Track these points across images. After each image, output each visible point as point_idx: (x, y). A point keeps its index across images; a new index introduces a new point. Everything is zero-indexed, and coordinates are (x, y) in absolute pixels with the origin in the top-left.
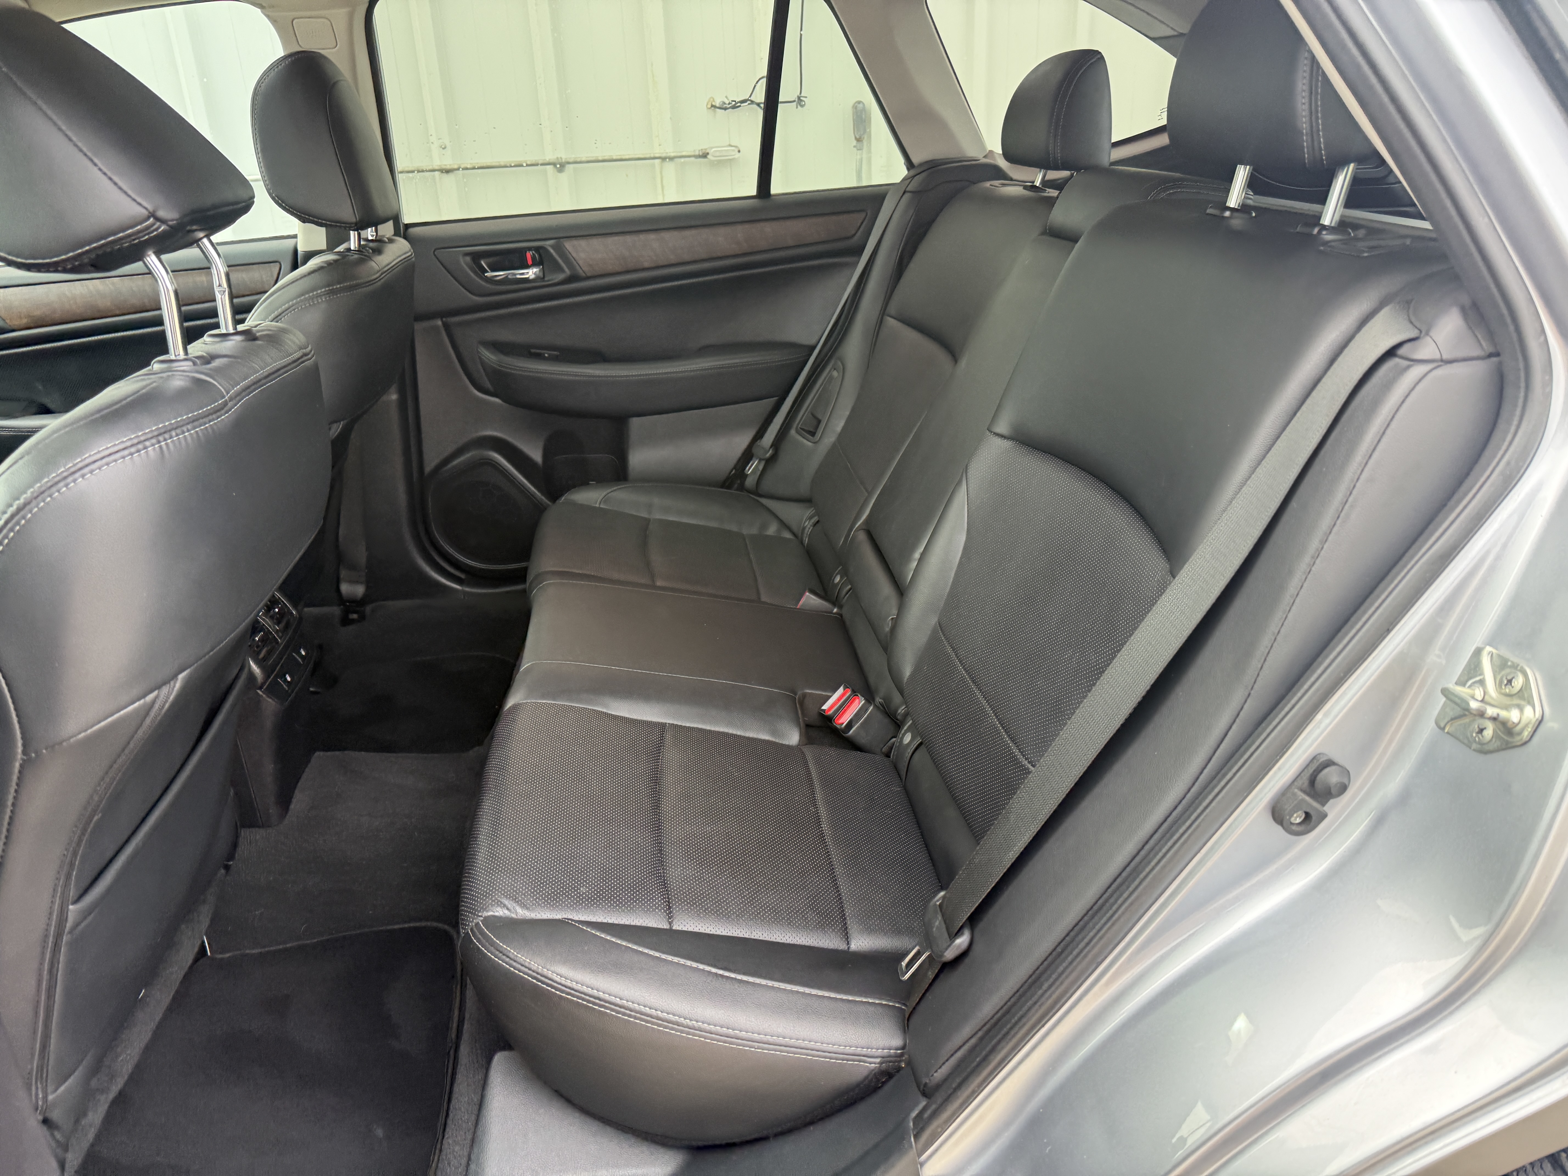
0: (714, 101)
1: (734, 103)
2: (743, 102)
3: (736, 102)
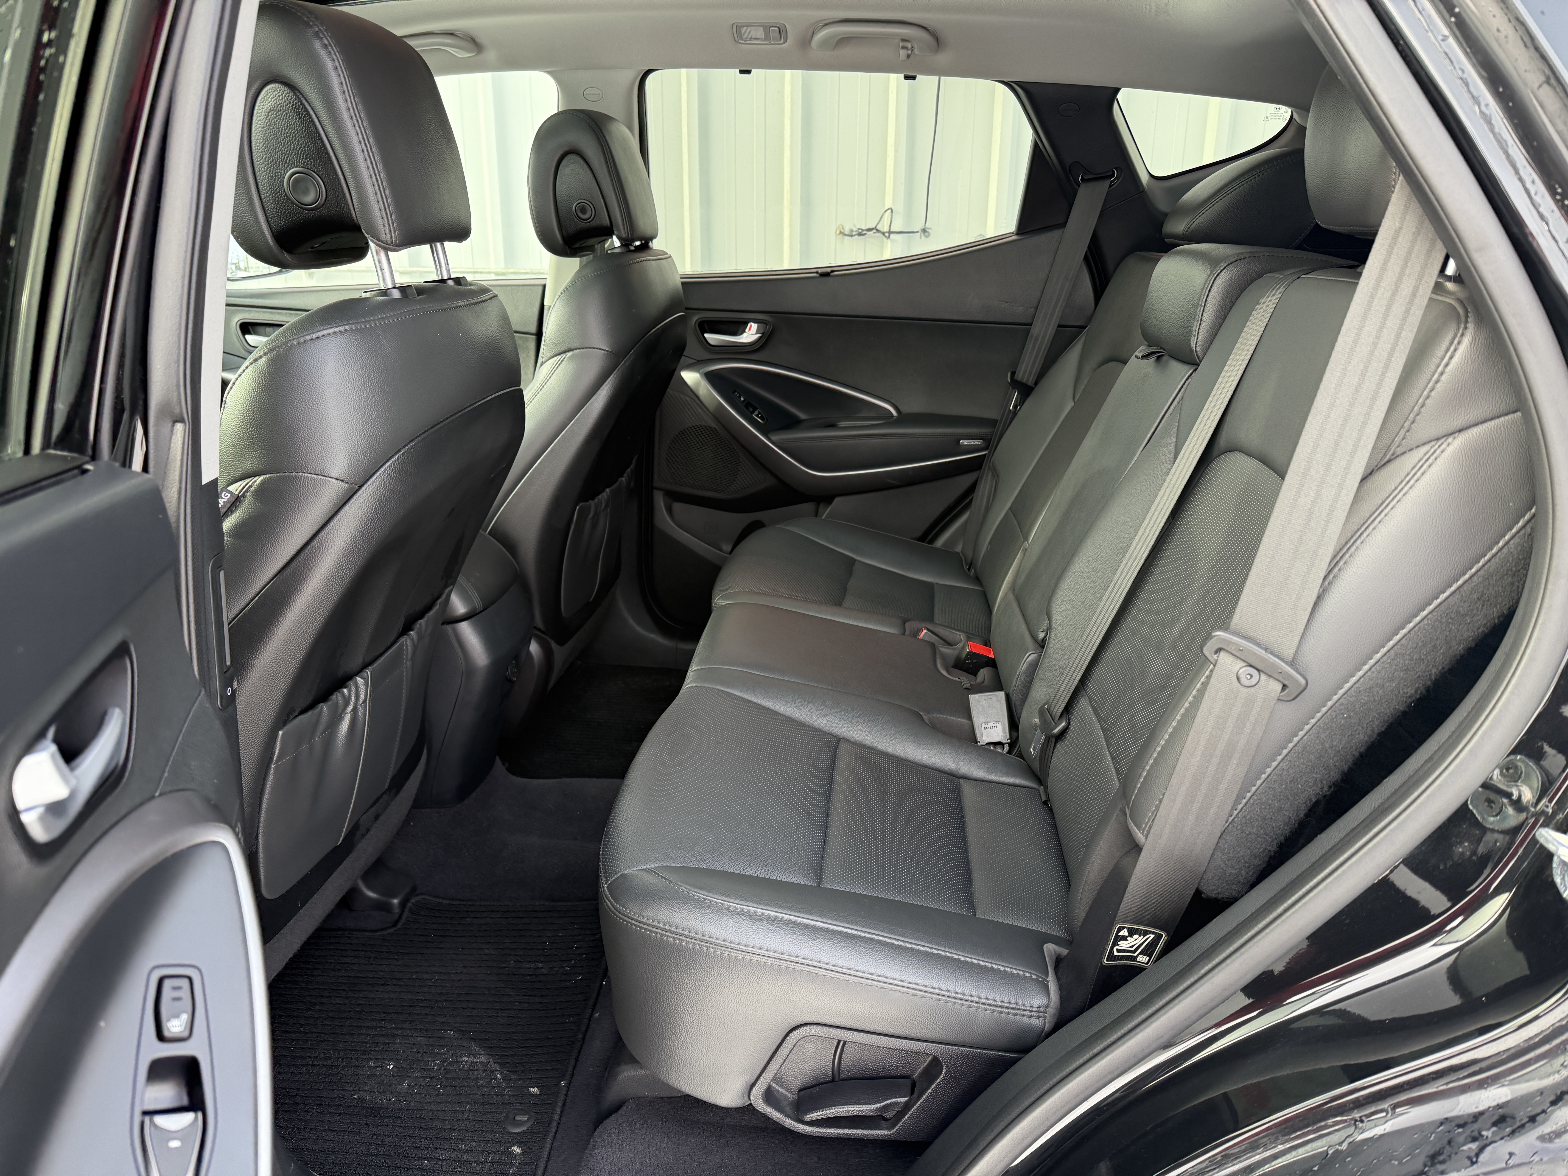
0: (844, 229)
1: (860, 231)
2: (870, 230)
3: (863, 230)
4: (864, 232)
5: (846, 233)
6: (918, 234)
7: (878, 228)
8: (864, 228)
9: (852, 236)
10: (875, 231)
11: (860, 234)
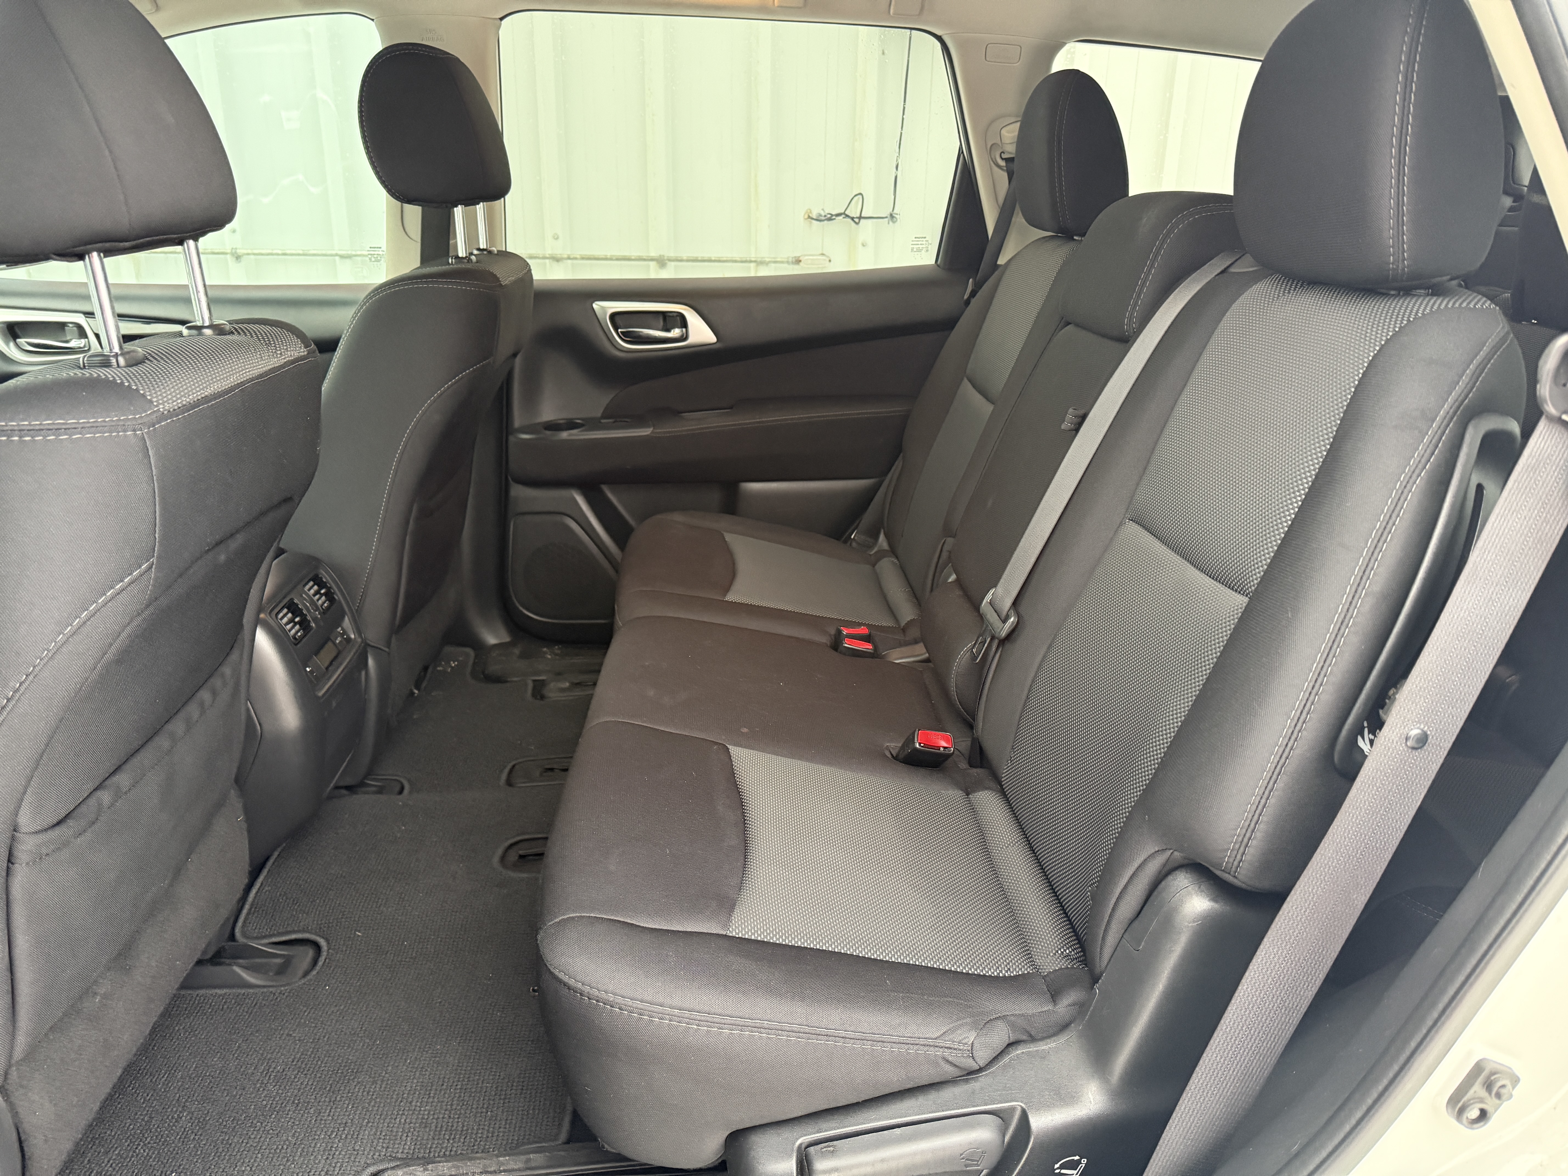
0: (811, 212)
1: (829, 216)
2: (838, 215)
3: (832, 215)
4: (834, 217)
5: (815, 217)
6: (886, 219)
7: (846, 213)
8: (834, 213)
9: (820, 221)
10: (843, 216)
11: (830, 219)
